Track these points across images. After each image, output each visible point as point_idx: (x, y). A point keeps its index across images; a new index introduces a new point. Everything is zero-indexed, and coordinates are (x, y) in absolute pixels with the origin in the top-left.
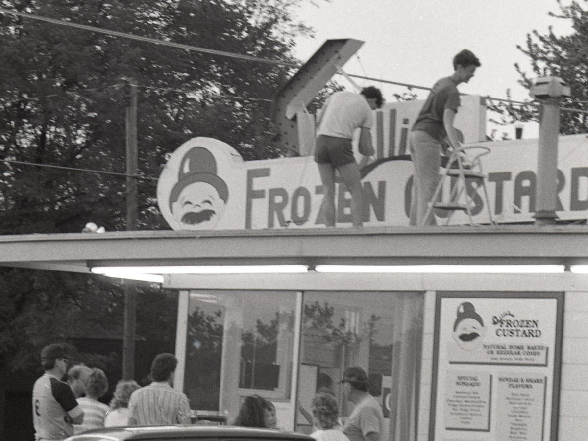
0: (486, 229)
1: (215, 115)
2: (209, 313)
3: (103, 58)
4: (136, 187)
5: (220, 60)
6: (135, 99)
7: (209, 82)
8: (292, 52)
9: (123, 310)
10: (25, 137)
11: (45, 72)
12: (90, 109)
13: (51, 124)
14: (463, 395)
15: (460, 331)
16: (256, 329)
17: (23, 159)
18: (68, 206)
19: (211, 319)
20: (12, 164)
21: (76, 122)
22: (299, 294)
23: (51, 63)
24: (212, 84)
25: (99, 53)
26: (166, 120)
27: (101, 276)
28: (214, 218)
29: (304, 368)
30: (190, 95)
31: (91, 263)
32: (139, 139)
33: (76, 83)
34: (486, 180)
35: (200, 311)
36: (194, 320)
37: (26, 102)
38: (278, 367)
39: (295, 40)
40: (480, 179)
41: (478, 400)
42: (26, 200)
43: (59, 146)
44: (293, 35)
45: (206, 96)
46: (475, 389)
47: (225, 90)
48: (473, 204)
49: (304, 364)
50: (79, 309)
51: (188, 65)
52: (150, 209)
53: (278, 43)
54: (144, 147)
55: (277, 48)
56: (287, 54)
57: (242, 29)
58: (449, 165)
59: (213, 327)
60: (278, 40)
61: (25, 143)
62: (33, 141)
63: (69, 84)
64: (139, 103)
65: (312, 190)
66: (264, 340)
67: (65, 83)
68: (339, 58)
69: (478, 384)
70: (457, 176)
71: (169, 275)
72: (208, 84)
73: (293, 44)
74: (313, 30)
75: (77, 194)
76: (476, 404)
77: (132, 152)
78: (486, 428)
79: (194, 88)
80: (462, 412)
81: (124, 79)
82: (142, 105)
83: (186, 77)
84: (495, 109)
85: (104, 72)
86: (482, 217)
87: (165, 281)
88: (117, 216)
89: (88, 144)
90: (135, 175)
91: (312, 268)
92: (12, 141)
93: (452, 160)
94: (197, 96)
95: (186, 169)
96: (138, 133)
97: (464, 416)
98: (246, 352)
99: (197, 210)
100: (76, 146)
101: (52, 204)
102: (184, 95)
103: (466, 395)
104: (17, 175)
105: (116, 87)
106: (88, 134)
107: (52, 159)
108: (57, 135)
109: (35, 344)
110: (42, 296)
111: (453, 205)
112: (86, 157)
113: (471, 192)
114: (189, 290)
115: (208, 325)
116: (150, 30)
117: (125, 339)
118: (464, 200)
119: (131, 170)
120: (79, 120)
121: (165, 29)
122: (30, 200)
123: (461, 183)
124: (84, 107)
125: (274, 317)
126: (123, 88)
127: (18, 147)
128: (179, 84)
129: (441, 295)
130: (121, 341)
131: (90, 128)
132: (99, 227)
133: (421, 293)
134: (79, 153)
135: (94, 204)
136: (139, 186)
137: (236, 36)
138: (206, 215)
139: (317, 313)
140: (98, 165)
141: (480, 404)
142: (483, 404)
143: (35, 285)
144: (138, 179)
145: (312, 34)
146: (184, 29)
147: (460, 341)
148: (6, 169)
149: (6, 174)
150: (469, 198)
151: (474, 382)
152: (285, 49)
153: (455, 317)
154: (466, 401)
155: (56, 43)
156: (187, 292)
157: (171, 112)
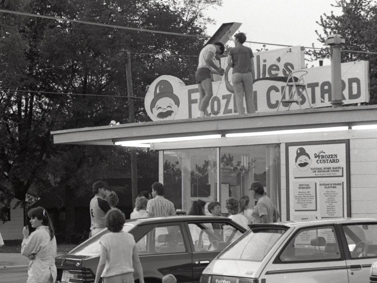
0: (309, 111)
1: (170, 65)
2: (173, 162)
3: (113, 40)
4: (133, 103)
5: (170, 38)
6: (130, 59)
7: (165, 49)
8: (205, 32)
9: (131, 164)
10: (77, 82)
11: (85, 50)
12: (107, 66)
13: (89, 75)
14: (303, 193)
15: (299, 162)
16: (195, 169)
17: (77, 93)
18: (99, 114)
19: (173, 166)
20: (71, 95)
21: (101, 73)
22: (218, 149)
23: (87, 45)
24: (167, 51)
25: (110, 39)
26: (145, 69)
27: (119, 146)
28: (173, 115)
29: (223, 185)
30: (157, 56)
31: (114, 140)
32: (132, 79)
33: (100, 54)
34: (306, 87)
35: (168, 162)
36: (166, 166)
37: (76, 65)
38: (210, 186)
39: (206, 26)
40: (303, 87)
41: (310, 195)
42: (79, 113)
43: (93, 85)
44: (205, 24)
45: (164, 56)
46: (308, 190)
47: (173, 53)
48: (301, 100)
49: (222, 183)
50: (108, 164)
51: (155, 41)
52: (140, 113)
53: (198, 28)
54: (136, 83)
55: (197, 31)
56: (203, 33)
57: (180, 22)
58: (288, 81)
59: (175, 169)
60: (198, 26)
61: (76, 85)
62: (80, 84)
63: (96, 55)
64: (131, 62)
65: (221, 98)
66: (200, 174)
67: (94, 54)
68: (230, 32)
69: (309, 188)
70: (292, 86)
71: (153, 144)
72: (165, 51)
73: (205, 28)
74: (215, 20)
75: (103, 108)
76: (310, 198)
77: (130, 86)
78: (315, 209)
79: (158, 53)
80: (302, 202)
81: (123, 50)
82: (133, 62)
83: (154, 48)
84: (307, 53)
85: (114, 48)
86: (306, 106)
87: (151, 146)
88: (124, 118)
89: (107, 83)
90: (132, 96)
91: (223, 135)
92: (70, 84)
93: (289, 78)
94: (160, 56)
95: (158, 91)
96: (132, 76)
97: (304, 204)
98: (193, 180)
99: (165, 111)
100: (102, 85)
101: (91, 114)
102: (153, 56)
103: (304, 193)
104: (73, 101)
105: (120, 54)
106: (107, 79)
107: (90, 91)
108: (92, 80)
109: (88, 183)
110: (89, 159)
111: (291, 100)
112: (107, 90)
113: (299, 93)
114: (163, 150)
115: (173, 169)
116: (135, 26)
117: (132, 177)
118: (296, 97)
119: (130, 94)
120: (102, 72)
121: (142, 25)
122: (81, 113)
123: (294, 89)
124: (104, 65)
125: (204, 163)
126: (123, 55)
127: (73, 87)
128: (151, 51)
129: (288, 145)
130: (131, 179)
131: (109, 75)
132: (117, 122)
133: (278, 145)
134: (103, 88)
135: (112, 112)
136: (134, 102)
137: (177, 26)
138: (169, 113)
139: (225, 160)
140: (113, 93)
141: (311, 198)
142: (313, 197)
143: (86, 154)
144: (134, 99)
145: (214, 22)
146: (151, 24)
147: (299, 167)
148: (68, 98)
149: (68, 101)
150: (299, 97)
151: (308, 187)
152: (201, 31)
153: (296, 155)
154: (304, 196)
155: (89, 35)
156: (162, 151)
157: (148, 65)
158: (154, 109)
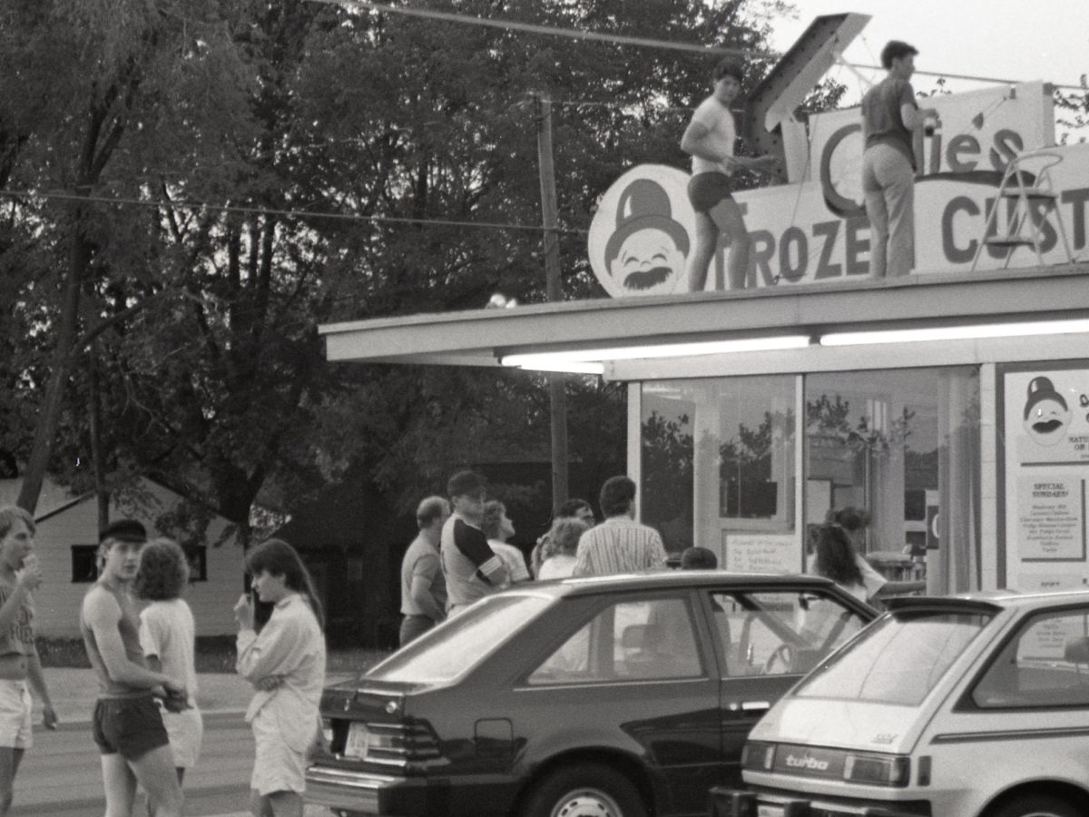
0: (1064, 271)
1: (666, 137)
2: (671, 418)
3: (501, 67)
4: (558, 245)
5: (667, 57)
6: (549, 120)
7: (653, 91)
8: (769, 41)
9: (550, 422)
10: (398, 185)
11: (421, 91)
12: (485, 139)
13: (433, 164)
14: (1045, 511)
15: (1033, 419)
16: (739, 438)
17: (397, 214)
18: (461, 277)
19: (673, 427)
20: (380, 222)
21: (468, 159)
22: (799, 379)
23: (427, 78)
24: (657, 94)
25: (494, 61)
26: (593, 148)
27: (515, 368)
28: (670, 279)
29: (810, 484)
30: (627, 111)
31: (501, 352)
32: (557, 176)
33: (465, 104)
34: (1059, 201)
35: (658, 416)
36: (651, 430)
37: (396, 135)
38: (774, 485)
39: (772, 24)
40: (1050, 201)
41: (1065, 517)
42: (404, 272)
43: (445, 194)
44: (769, 18)
45: (649, 111)
46: (1060, 500)
47: (675, 101)
48: (1042, 237)
49: (809, 479)
50: (486, 422)
51: (621, 69)
52: (578, 276)
53: (747, 31)
54: (565, 186)
55: (746, 37)
56: (762, 45)
57: (695, 13)
58: (1004, 182)
59: (678, 439)
60: (748, 25)
61: (397, 194)
62: (408, 191)
63: (455, 105)
64: (554, 126)
65: (808, 232)
66: (751, 454)
67: (450, 104)
68: (837, 41)
69: (1065, 494)
70: (1015, 197)
71: (612, 362)
72: (652, 95)
73: (768, 30)
74: (797, 8)
75: (474, 259)
76: (1065, 522)
77: (549, 196)
78: (1080, 555)
79: (632, 101)
80: (1045, 535)
81: (531, 93)
82: (559, 129)
83: (619, 86)
84: (1066, 103)
85: (504, 86)
86: (1059, 255)
87: (606, 369)
88: (531, 288)
89: (485, 188)
90: (555, 227)
91: (815, 340)
92: (380, 189)
93: (1007, 175)
94: (637, 111)
95: (628, 212)
96: (555, 168)
97: (1046, 541)
98: (727, 470)
99: (646, 269)
100: (468, 192)
101: (440, 276)
102: (617, 110)
103: (1047, 510)
104: (388, 238)
105: (522, 105)
106: (484, 175)
107: (436, 212)
108: (442, 180)
109: (428, 476)
110: (433, 408)
111: (1013, 239)
112: (484, 207)
113: (1038, 218)
114: (642, 382)
115: (671, 437)
116: (566, 22)
117: (553, 460)
118: (1028, 230)
119: (550, 220)
120: (472, 158)
121: (587, 20)
122: (410, 273)
123: (1023, 207)
124: (477, 137)
125: (762, 420)
126: (531, 106)
127: (389, 199)
128: (611, 96)
129: (1003, 369)
130: (549, 465)
131: (489, 165)
132: (508, 300)
133: (974, 369)
134: (473, 203)
135: (499, 273)
136: (561, 243)
137: (687, 24)
138: (660, 275)
139: (825, 411)
140: (503, 217)
141: (1070, 523)
142: (1073, 522)
143: (424, 392)
144: (561, 234)
145: (796, 14)
146: (612, 18)
147: (1034, 433)
148: (372, 231)
149: (374, 238)
150: (1036, 229)
151: (1059, 491)
152: (757, 37)
153: (1025, 399)
154: (1048, 519)
155: (434, 49)
156: (638, 385)
157: (602, 137)
158: (615, 263)
